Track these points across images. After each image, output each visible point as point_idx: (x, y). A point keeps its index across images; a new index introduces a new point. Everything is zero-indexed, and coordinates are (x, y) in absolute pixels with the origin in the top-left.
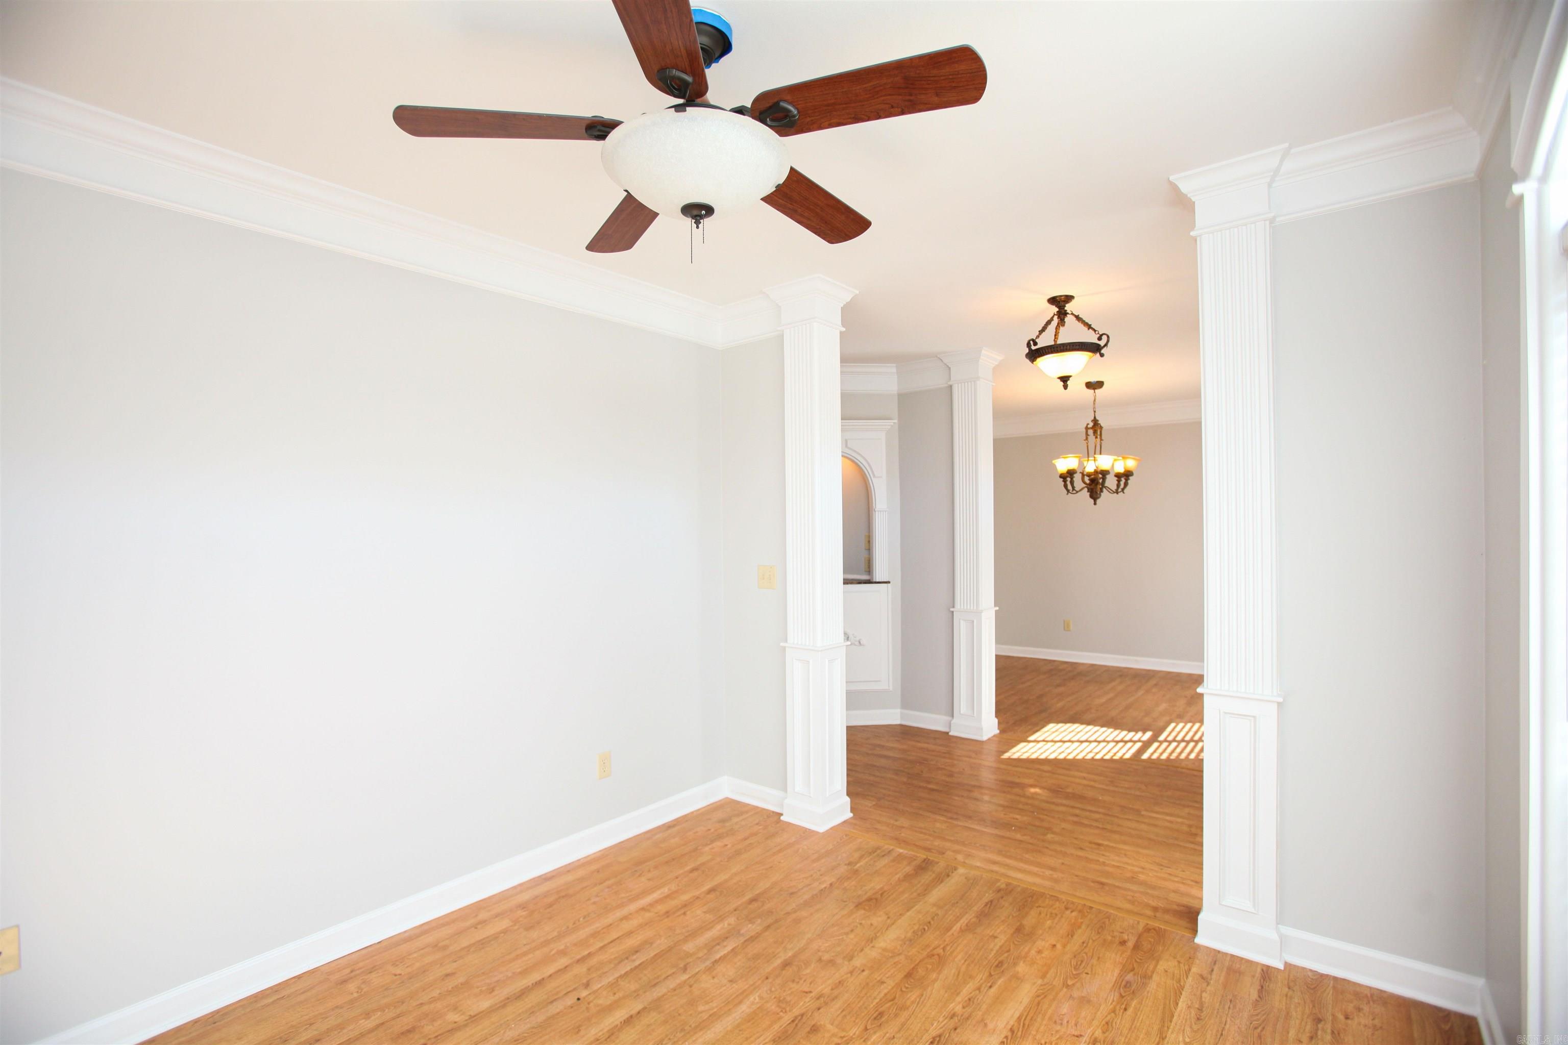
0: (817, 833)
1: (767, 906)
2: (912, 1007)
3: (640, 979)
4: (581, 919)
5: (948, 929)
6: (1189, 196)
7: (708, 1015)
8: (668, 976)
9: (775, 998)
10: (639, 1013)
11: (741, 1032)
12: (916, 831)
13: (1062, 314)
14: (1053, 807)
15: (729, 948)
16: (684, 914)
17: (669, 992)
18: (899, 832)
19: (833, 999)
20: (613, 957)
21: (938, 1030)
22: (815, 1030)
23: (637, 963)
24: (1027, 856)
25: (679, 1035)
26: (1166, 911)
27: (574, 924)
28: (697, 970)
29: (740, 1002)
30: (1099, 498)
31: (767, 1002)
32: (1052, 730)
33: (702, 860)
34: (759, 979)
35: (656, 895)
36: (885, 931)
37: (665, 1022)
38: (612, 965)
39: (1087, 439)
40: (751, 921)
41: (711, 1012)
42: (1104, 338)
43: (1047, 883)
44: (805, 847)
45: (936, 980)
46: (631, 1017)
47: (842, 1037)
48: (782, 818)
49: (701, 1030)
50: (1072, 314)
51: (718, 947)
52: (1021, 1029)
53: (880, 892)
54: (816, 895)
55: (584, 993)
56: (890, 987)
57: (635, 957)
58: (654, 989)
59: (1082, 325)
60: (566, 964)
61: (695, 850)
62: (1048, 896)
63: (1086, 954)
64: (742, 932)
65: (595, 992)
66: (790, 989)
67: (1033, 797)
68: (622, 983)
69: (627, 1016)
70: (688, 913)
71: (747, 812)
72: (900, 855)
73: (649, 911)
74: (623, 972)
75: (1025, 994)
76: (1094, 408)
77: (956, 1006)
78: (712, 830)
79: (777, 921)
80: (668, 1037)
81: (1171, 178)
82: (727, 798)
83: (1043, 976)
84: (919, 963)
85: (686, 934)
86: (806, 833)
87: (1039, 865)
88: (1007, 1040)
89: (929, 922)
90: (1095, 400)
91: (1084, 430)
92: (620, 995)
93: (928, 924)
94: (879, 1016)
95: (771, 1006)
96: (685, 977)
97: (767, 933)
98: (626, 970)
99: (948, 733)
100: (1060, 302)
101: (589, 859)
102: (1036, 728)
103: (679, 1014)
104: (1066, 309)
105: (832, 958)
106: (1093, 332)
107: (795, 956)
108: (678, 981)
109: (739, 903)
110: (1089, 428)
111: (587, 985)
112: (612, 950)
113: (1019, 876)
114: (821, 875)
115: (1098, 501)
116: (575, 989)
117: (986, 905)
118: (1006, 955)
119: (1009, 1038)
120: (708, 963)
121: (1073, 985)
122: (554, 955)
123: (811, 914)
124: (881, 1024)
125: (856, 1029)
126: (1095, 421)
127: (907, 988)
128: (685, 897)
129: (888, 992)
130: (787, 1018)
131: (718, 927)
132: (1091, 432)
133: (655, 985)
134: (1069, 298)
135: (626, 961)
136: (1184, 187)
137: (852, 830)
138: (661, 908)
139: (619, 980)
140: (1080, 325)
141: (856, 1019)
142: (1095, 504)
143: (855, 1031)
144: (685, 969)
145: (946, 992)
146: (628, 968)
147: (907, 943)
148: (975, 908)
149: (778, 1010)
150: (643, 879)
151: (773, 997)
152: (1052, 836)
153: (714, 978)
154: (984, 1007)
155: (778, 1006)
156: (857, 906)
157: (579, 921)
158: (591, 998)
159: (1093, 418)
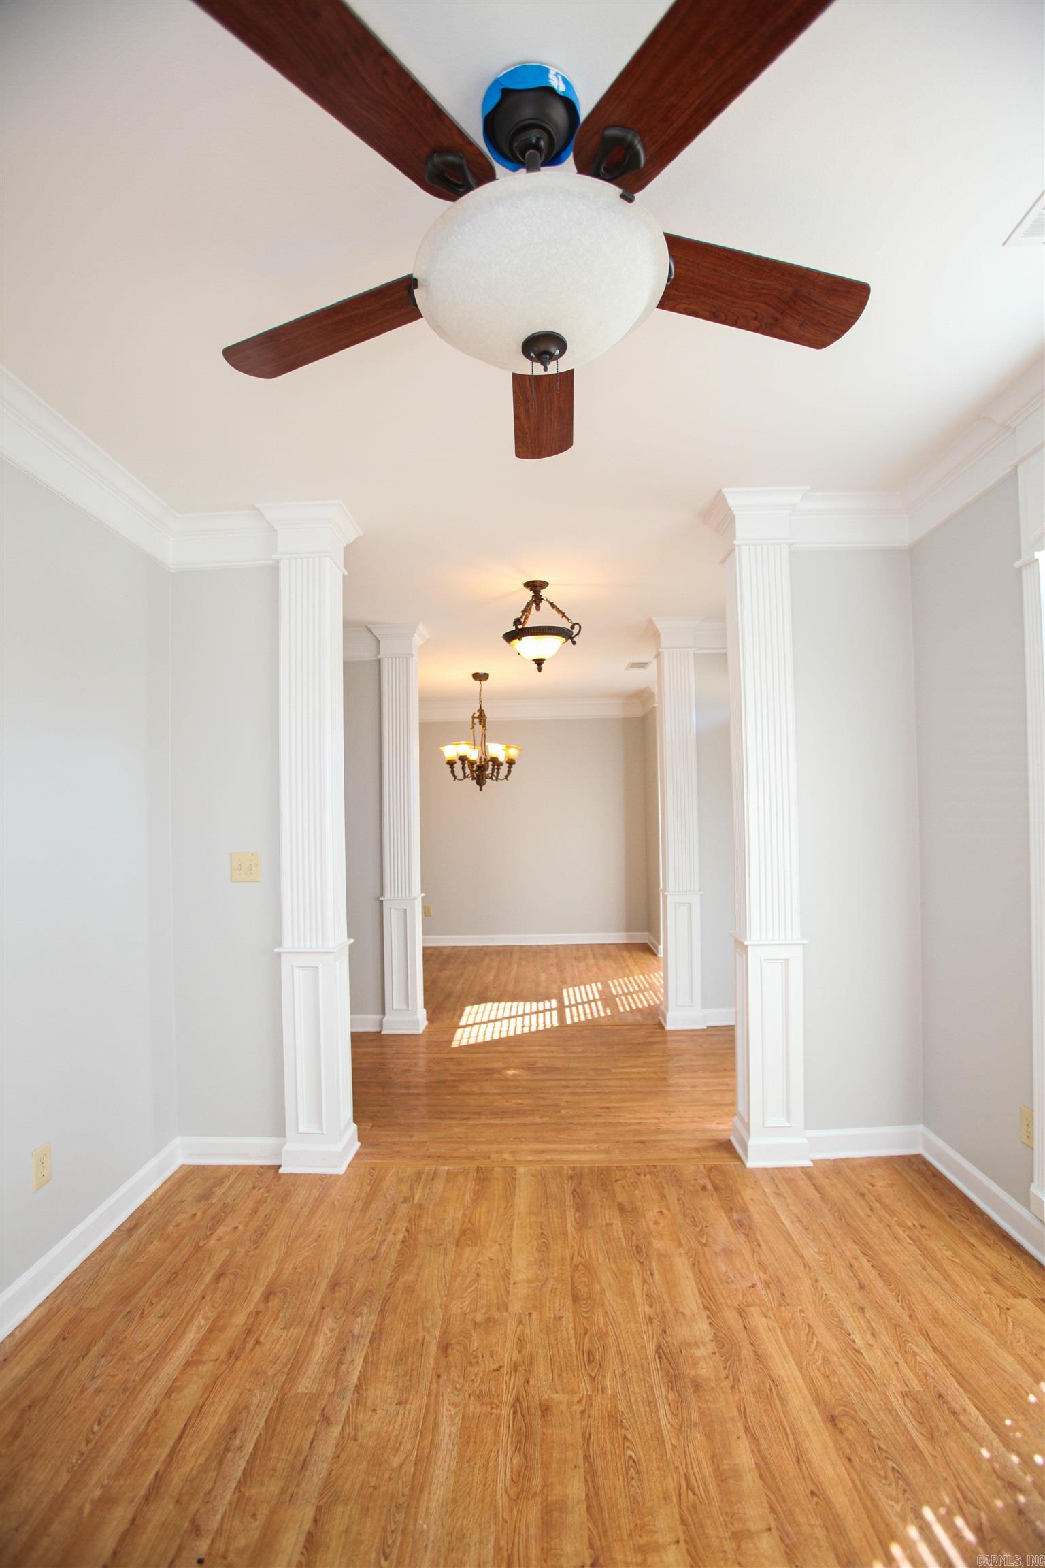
0: (337, 1176)
1: (358, 1286)
2: (609, 1330)
3: (274, 1469)
4: (96, 1428)
5: (565, 1234)
6: (732, 509)
7: (412, 1464)
8: (312, 1442)
9: (470, 1396)
10: (316, 1521)
11: (472, 1463)
12: (441, 1143)
13: (537, 599)
14: (540, 1084)
15: (359, 1362)
16: (258, 1342)
17: (332, 1464)
18: (426, 1149)
19: (531, 1364)
20: (202, 1460)
21: (653, 1340)
22: (547, 1410)
23: (249, 1448)
24: (562, 1136)
25: (400, 1517)
26: (706, 1149)
27: (88, 1442)
28: (344, 1412)
29: (436, 1425)
30: (484, 784)
31: (465, 1406)
32: (471, 1013)
33: (220, 1257)
34: (431, 1382)
35: (192, 1336)
36: (511, 1261)
37: (365, 1511)
38: (213, 1474)
39: (473, 727)
40: (356, 1314)
41: (413, 1458)
42: (577, 627)
43: (603, 1156)
44: (338, 1197)
45: (603, 1291)
46: (310, 1534)
47: (579, 1401)
48: (281, 1171)
49: (422, 1490)
50: (547, 600)
51: (343, 1367)
52: (711, 1303)
53: (467, 1220)
54: (401, 1249)
55: (203, 1547)
56: (571, 1320)
57: (237, 1442)
58: (308, 1473)
59: (556, 613)
60: (129, 1516)
61: (197, 1249)
62: (614, 1168)
63: (688, 1209)
64: (356, 1332)
65: (219, 1532)
66: (476, 1374)
67: (515, 1079)
68: (253, 1492)
69: (302, 1538)
70: (262, 1339)
71: (227, 1177)
72: (448, 1172)
73: (200, 1362)
74: (239, 1474)
75: (682, 1267)
76: (480, 698)
77: (644, 1309)
78: (199, 1214)
79: (386, 1300)
80: (389, 1530)
81: (724, 490)
82: (183, 1165)
83: (680, 1245)
84: (572, 1280)
85: (286, 1369)
86: (325, 1182)
87: (579, 1141)
88: (711, 1319)
89: (542, 1234)
90: (480, 691)
91: (471, 720)
92: (264, 1511)
93: (543, 1236)
94: (591, 1357)
95: (475, 1408)
96: (336, 1431)
97: (388, 1320)
98: (242, 1468)
99: (380, 1032)
100: (535, 587)
101: (29, 1325)
102: (458, 1013)
103: (375, 1488)
104: (541, 594)
105: (486, 1315)
106: (566, 620)
107: (445, 1333)
108: (332, 1442)
109: (319, 1297)
110: (475, 718)
111: (196, 1530)
112: (192, 1450)
113: (575, 1157)
114: (387, 1224)
115: (484, 787)
116: (180, 1549)
117: (574, 1196)
118: (634, 1238)
119: (711, 1316)
120: (349, 1395)
121: (707, 1241)
122: (92, 1513)
123: (418, 1274)
124: (600, 1364)
125: (583, 1384)
126: (481, 711)
127: (587, 1312)
128: (240, 1319)
129: (575, 1325)
130: (505, 1412)
131: (321, 1340)
132: (477, 721)
133: (304, 1465)
134: (544, 584)
135: (230, 1455)
136: (732, 501)
137: (373, 1161)
138: (216, 1350)
139: (242, 1489)
140: (554, 611)
141: (573, 1372)
142: (481, 790)
143: (584, 1387)
144: (326, 1420)
145: (622, 1298)
146: (243, 1464)
147: (542, 1264)
148: (568, 1203)
149: (486, 1409)
150: (152, 1319)
151: (467, 1396)
152: (566, 1111)
153: (374, 1410)
154: (665, 1296)
155: (483, 1404)
156: (457, 1246)
157: (93, 1433)
158: (221, 1545)
159: (479, 708)
